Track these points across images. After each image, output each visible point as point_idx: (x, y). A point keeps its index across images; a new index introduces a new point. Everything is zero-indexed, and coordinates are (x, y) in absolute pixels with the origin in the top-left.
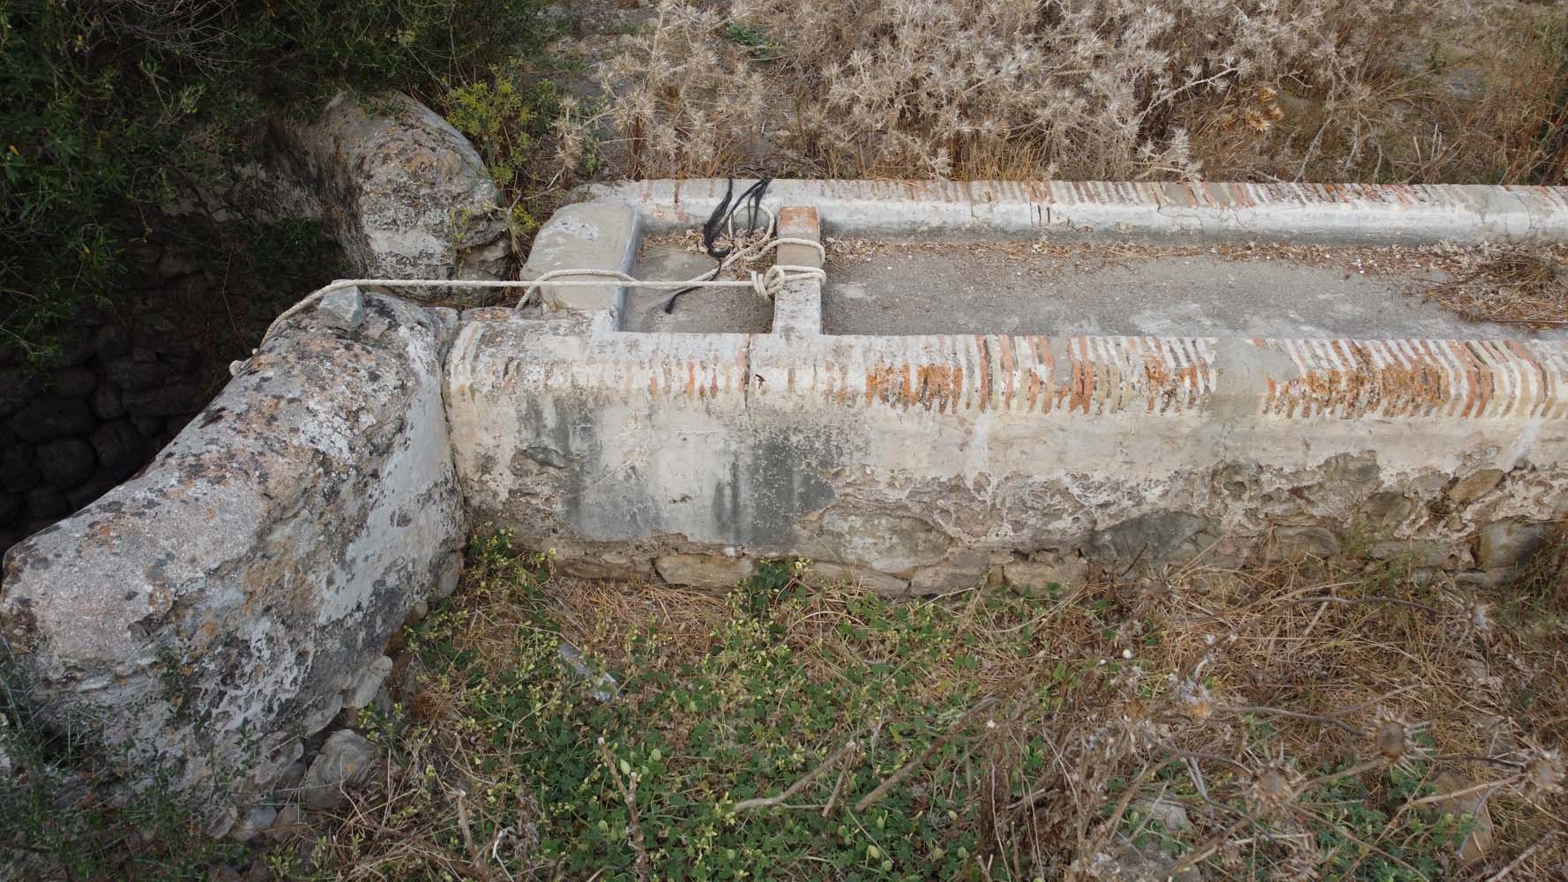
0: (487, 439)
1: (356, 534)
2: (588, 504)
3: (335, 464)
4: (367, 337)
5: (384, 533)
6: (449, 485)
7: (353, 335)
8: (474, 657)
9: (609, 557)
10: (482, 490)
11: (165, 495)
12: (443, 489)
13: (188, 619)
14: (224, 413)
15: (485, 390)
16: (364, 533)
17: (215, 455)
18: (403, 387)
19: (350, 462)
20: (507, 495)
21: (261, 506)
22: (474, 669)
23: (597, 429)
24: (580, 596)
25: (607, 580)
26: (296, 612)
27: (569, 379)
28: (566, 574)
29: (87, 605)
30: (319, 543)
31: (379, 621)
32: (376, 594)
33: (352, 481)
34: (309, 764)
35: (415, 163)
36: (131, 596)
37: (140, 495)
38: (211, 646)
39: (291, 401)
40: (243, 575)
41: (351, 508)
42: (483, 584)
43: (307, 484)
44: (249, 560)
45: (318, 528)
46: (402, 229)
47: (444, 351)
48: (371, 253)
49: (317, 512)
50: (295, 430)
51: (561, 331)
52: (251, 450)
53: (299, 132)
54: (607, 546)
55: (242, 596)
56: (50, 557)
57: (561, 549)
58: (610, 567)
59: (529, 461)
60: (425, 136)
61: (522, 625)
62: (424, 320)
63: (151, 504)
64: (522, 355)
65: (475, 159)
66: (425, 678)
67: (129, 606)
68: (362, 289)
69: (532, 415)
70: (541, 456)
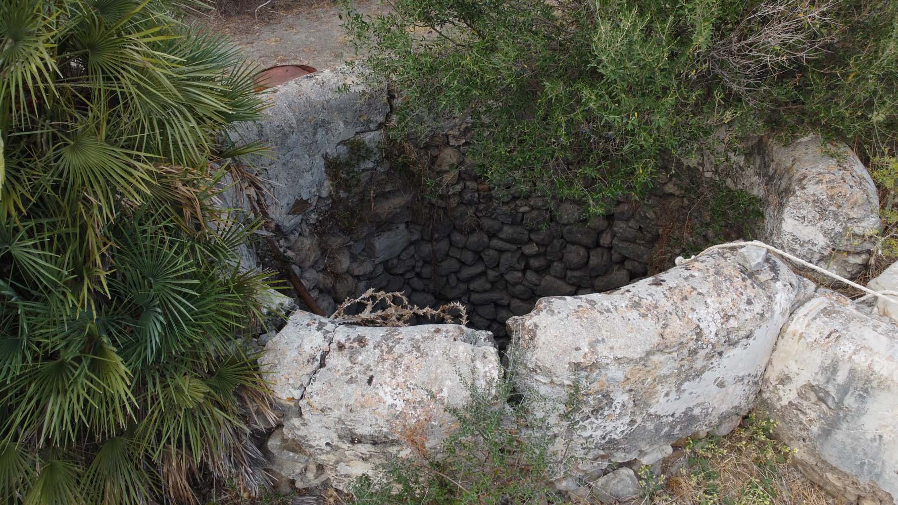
0: (794, 368)
1: (693, 378)
2: (836, 439)
3: (704, 338)
4: (757, 279)
5: (707, 386)
6: (756, 379)
7: (750, 274)
8: (716, 478)
9: (830, 476)
10: (773, 392)
11: (616, 309)
12: (751, 380)
13: (595, 374)
14: (663, 283)
15: (809, 340)
16: (698, 380)
17: (648, 302)
18: (762, 315)
19: (712, 341)
20: (787, 404)
21: (657, 339)
22: (713, 485)
23: (869, 400)
24: (798, 486)
25: (821, 488)
26: (643, 400)
27: (869, 362)
28: (796, 467)
29: (558, 342)
30: (673, 372)
31: (678, 428)
32: (685, 413)
33: (707, 351)
34: (605, 474)
35: (836, 191)
36: (577, 349)
37: (606, 303)
38: (597, 392)
39: (699, 294)
40: (630, 368)
41: (698, 364)
42: (744, 442)
43: (684, 340)
44: (637, 362)
45: (677, 365)
46: (806, 223)
47: (796, 306)
48: (779, 229)
49: (681, 357)
50: (693, 310)
51: (879, 330)
52: (667, 309)
53: (775, 149)
54: (833, 469)
55: (623, 377)
56: (556, 311)
57: (802, 451)
58: (827, 482)
59: (812, 393)
60: (850, 177)
61: (753, 479)
62: (794, 283)
63: (608, 311)
64: (844, 332)
65: (875, 200)
66: (684, 471)
67: (575, 353)
68: (768, 251)
69: (832, 369)
70: (821, 394)
